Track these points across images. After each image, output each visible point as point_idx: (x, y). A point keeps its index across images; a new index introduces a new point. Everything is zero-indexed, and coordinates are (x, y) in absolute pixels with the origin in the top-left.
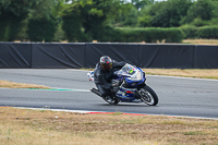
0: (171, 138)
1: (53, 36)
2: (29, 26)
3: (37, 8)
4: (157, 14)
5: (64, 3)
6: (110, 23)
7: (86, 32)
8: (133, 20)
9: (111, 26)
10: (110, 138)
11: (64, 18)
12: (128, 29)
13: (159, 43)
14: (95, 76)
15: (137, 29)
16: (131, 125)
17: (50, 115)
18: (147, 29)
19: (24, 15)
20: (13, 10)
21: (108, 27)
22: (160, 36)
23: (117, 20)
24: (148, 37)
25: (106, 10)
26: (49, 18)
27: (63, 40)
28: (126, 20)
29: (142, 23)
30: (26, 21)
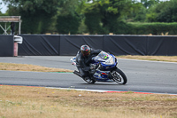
0: (173, 112)
1: (77, 29)
2: (58, 21)
3: (64, 7)
4: (162, 11)
5: (87, 2)
6: (123, 19)
7: (104, 26)
8: (142, 16)
9: (124, 21)
10: (123, 112)
11: (86, 15)
12: (138, 24)
13: (163, 35)
14: (77, 61)
15: (146, 24)
16: (141, 102)
17: (75, 93)
18: (153, 23)
19: (54, 12)
20: (45, 8)
21: (122, 22)
22: (164, 29)
23: (129, 17)
24: (155, 30)
25: (120, 8)
26: (74, 15)
27: (86, 32)
28: (137, 17)
29: (149, 18)
30: (55, 17)
